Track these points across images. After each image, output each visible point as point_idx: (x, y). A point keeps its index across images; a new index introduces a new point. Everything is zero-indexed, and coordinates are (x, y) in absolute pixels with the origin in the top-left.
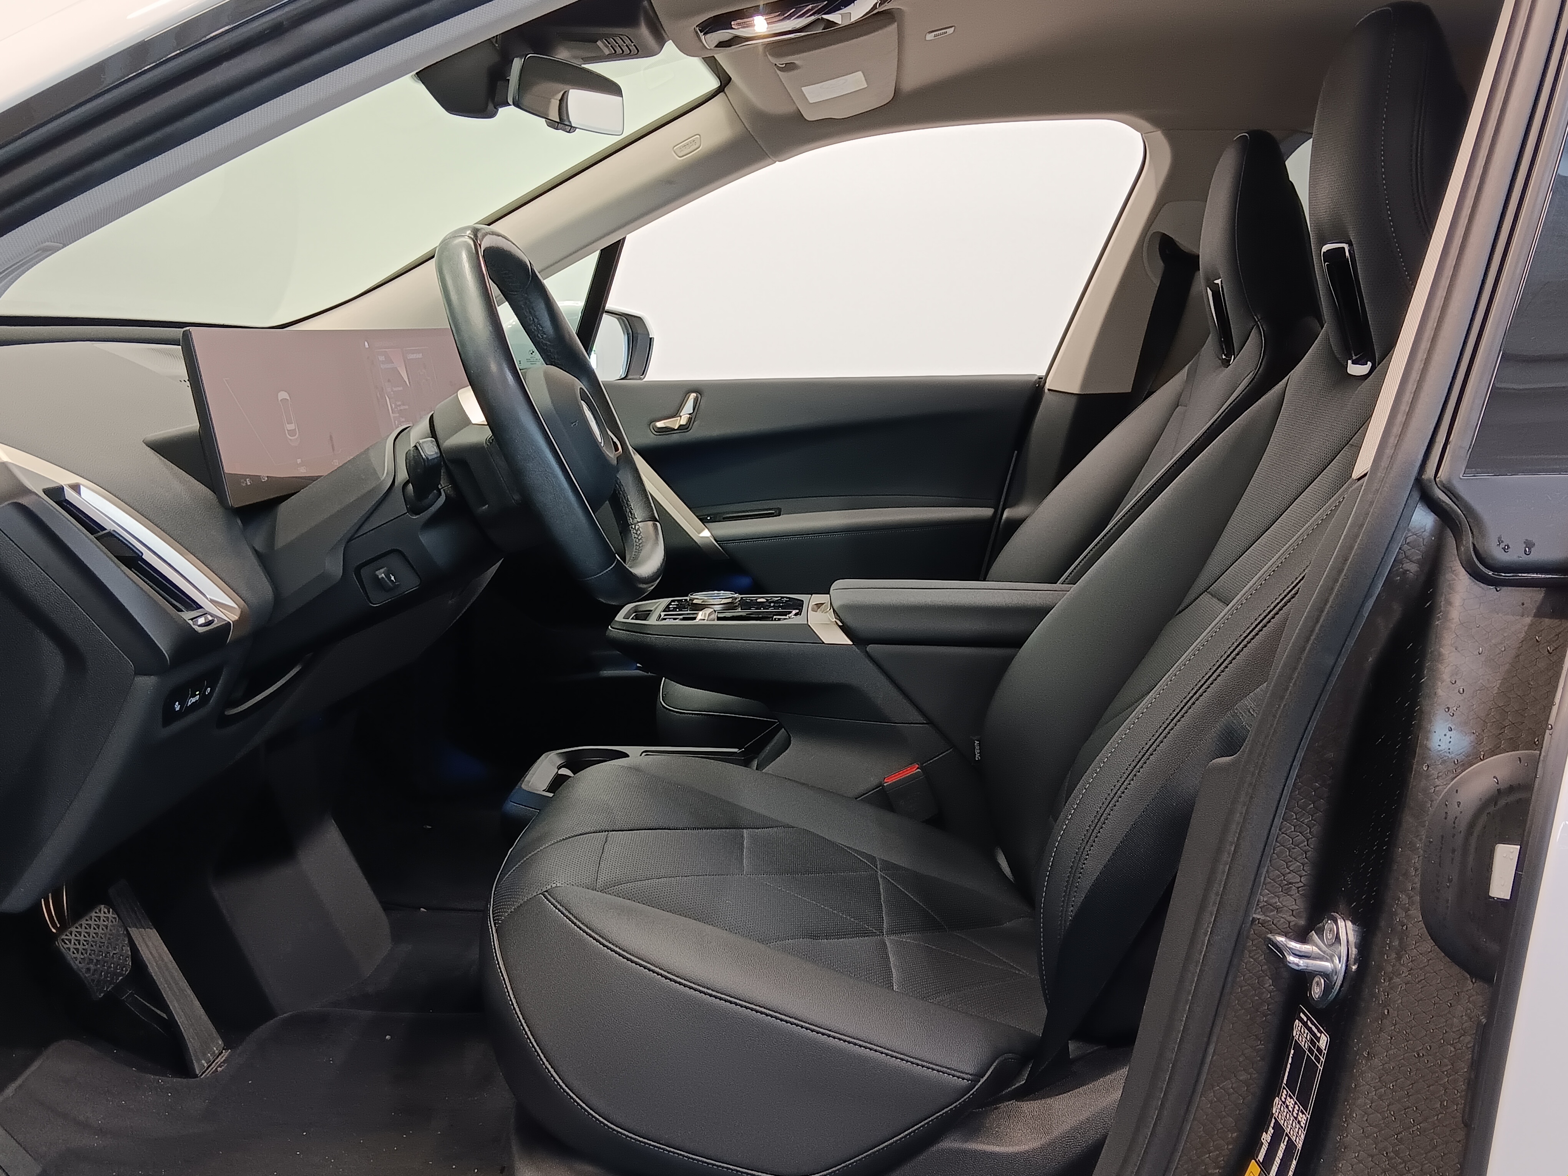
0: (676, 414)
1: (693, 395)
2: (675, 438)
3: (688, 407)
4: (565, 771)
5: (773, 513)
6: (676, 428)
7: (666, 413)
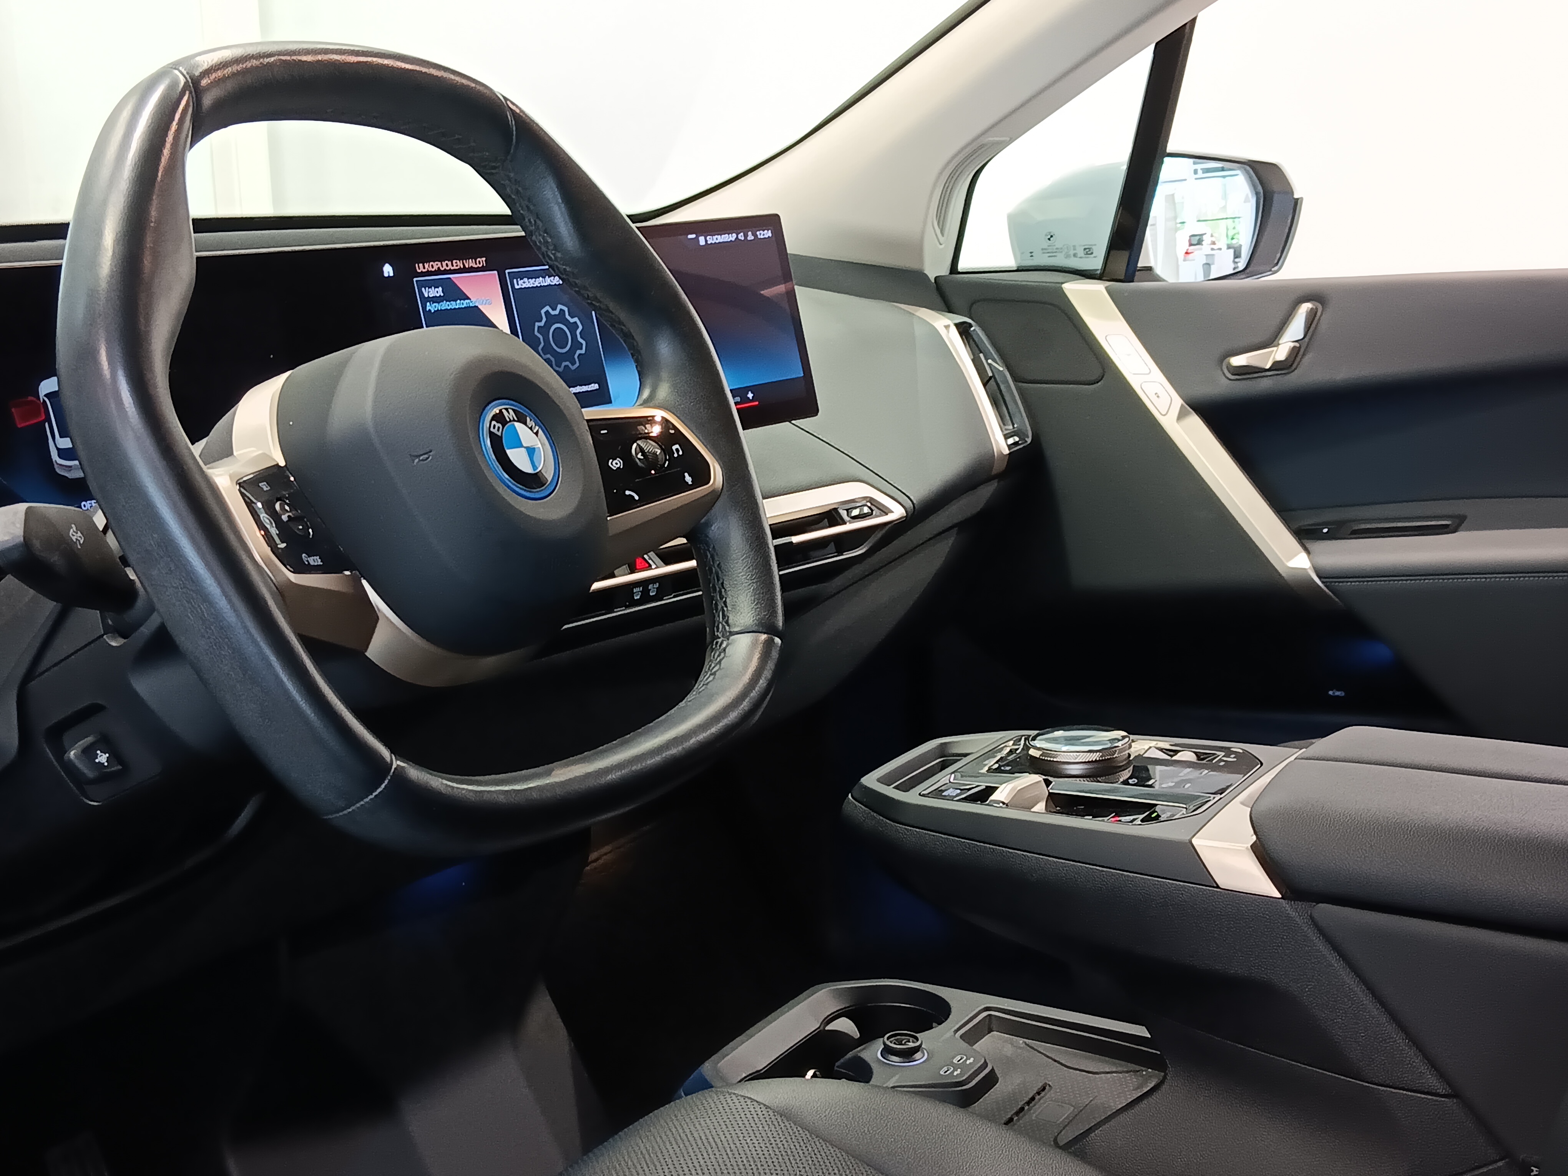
0: (1272, 341)
1: (1305, 308)
2: (1264, 385)
3: (1295, 330)
4: (845, 1025)
5: (1447, 526)
6: (1268, 367)
7: (1257, 340)
